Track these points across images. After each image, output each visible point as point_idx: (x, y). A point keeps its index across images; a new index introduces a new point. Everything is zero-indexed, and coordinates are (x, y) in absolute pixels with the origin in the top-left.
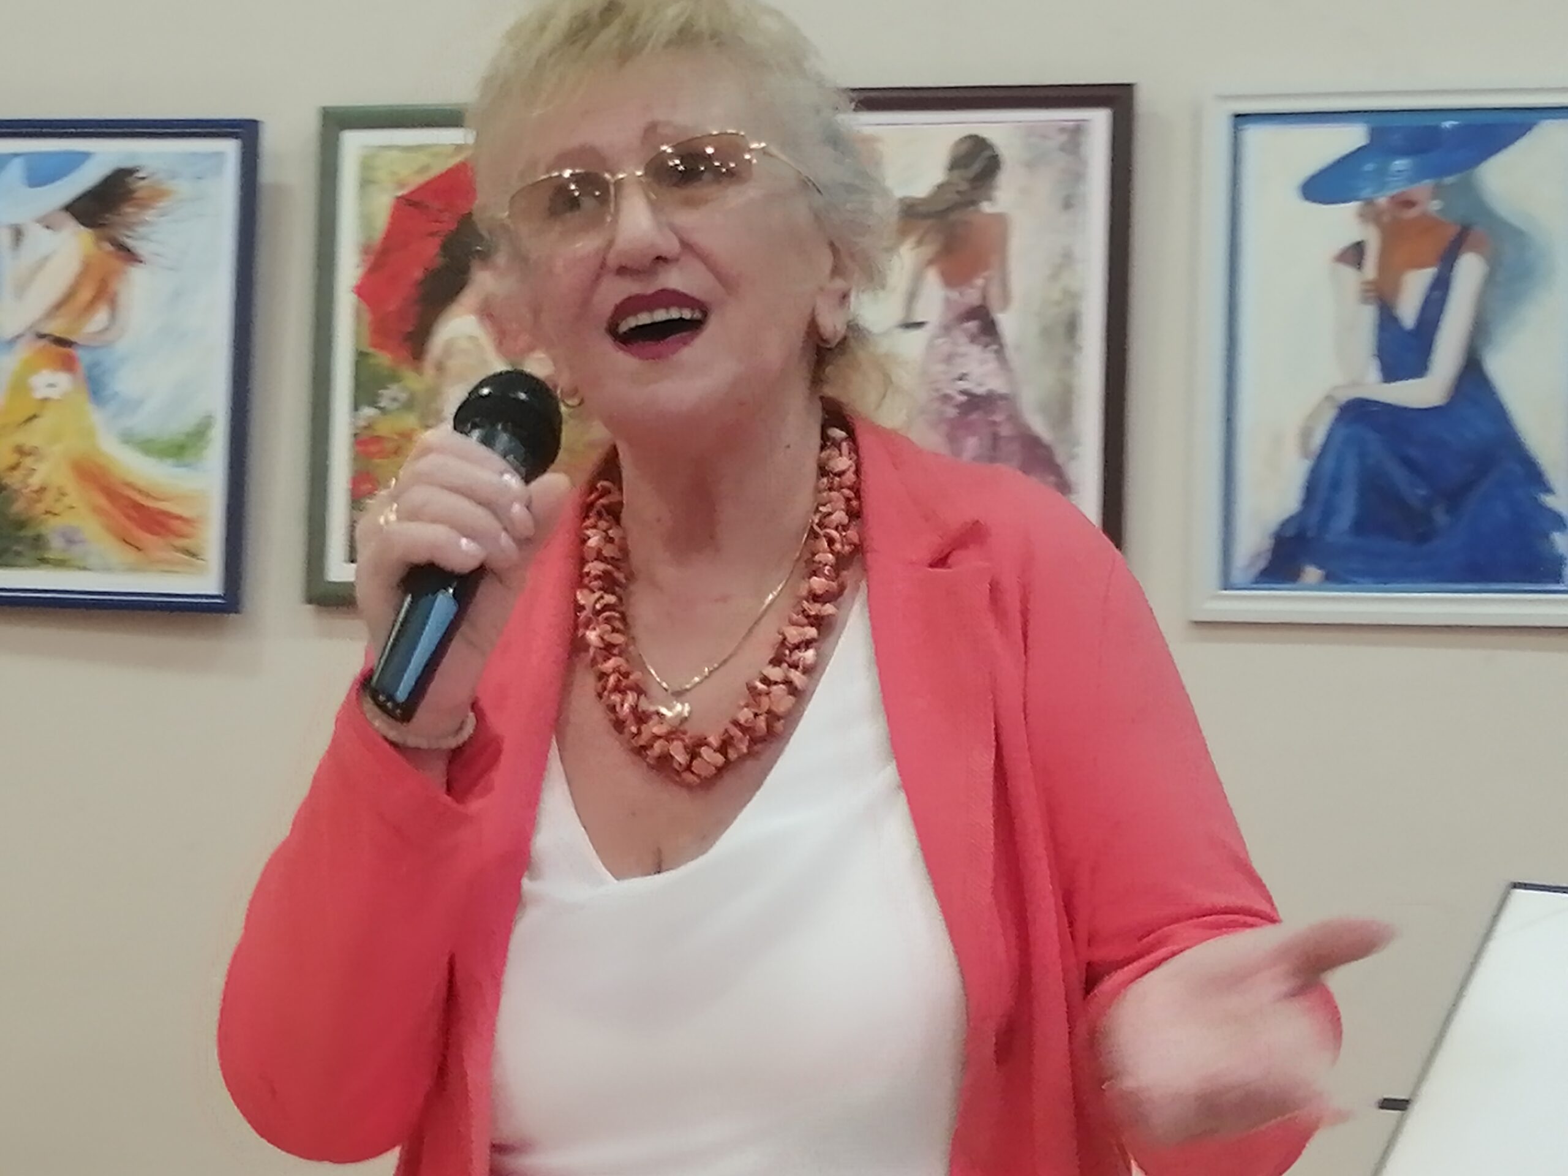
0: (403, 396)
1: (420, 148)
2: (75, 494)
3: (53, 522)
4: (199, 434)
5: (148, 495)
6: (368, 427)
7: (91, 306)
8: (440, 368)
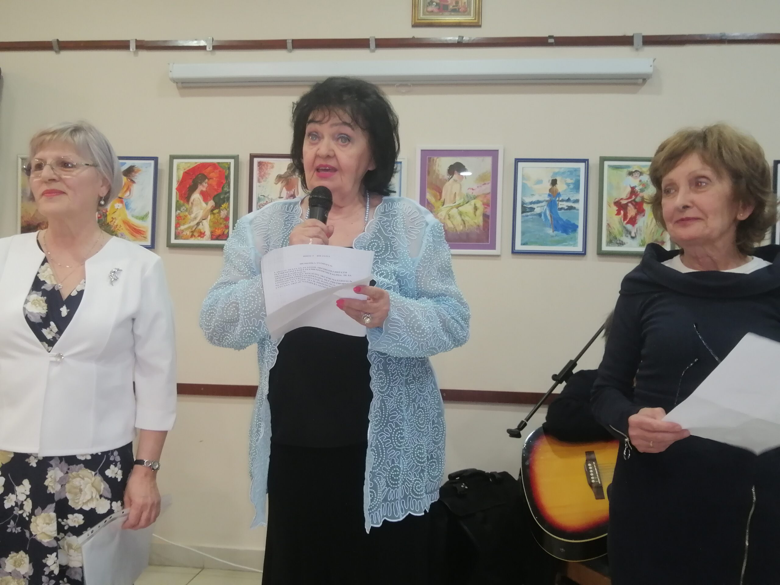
0: (185, 209)
1: (188, 163)
2: (123, 226)
3: (119, 231)
4: (147, 215)
5: (137, 227)
6: (179, 214)
7: (126, 192)
8: (192, 203)
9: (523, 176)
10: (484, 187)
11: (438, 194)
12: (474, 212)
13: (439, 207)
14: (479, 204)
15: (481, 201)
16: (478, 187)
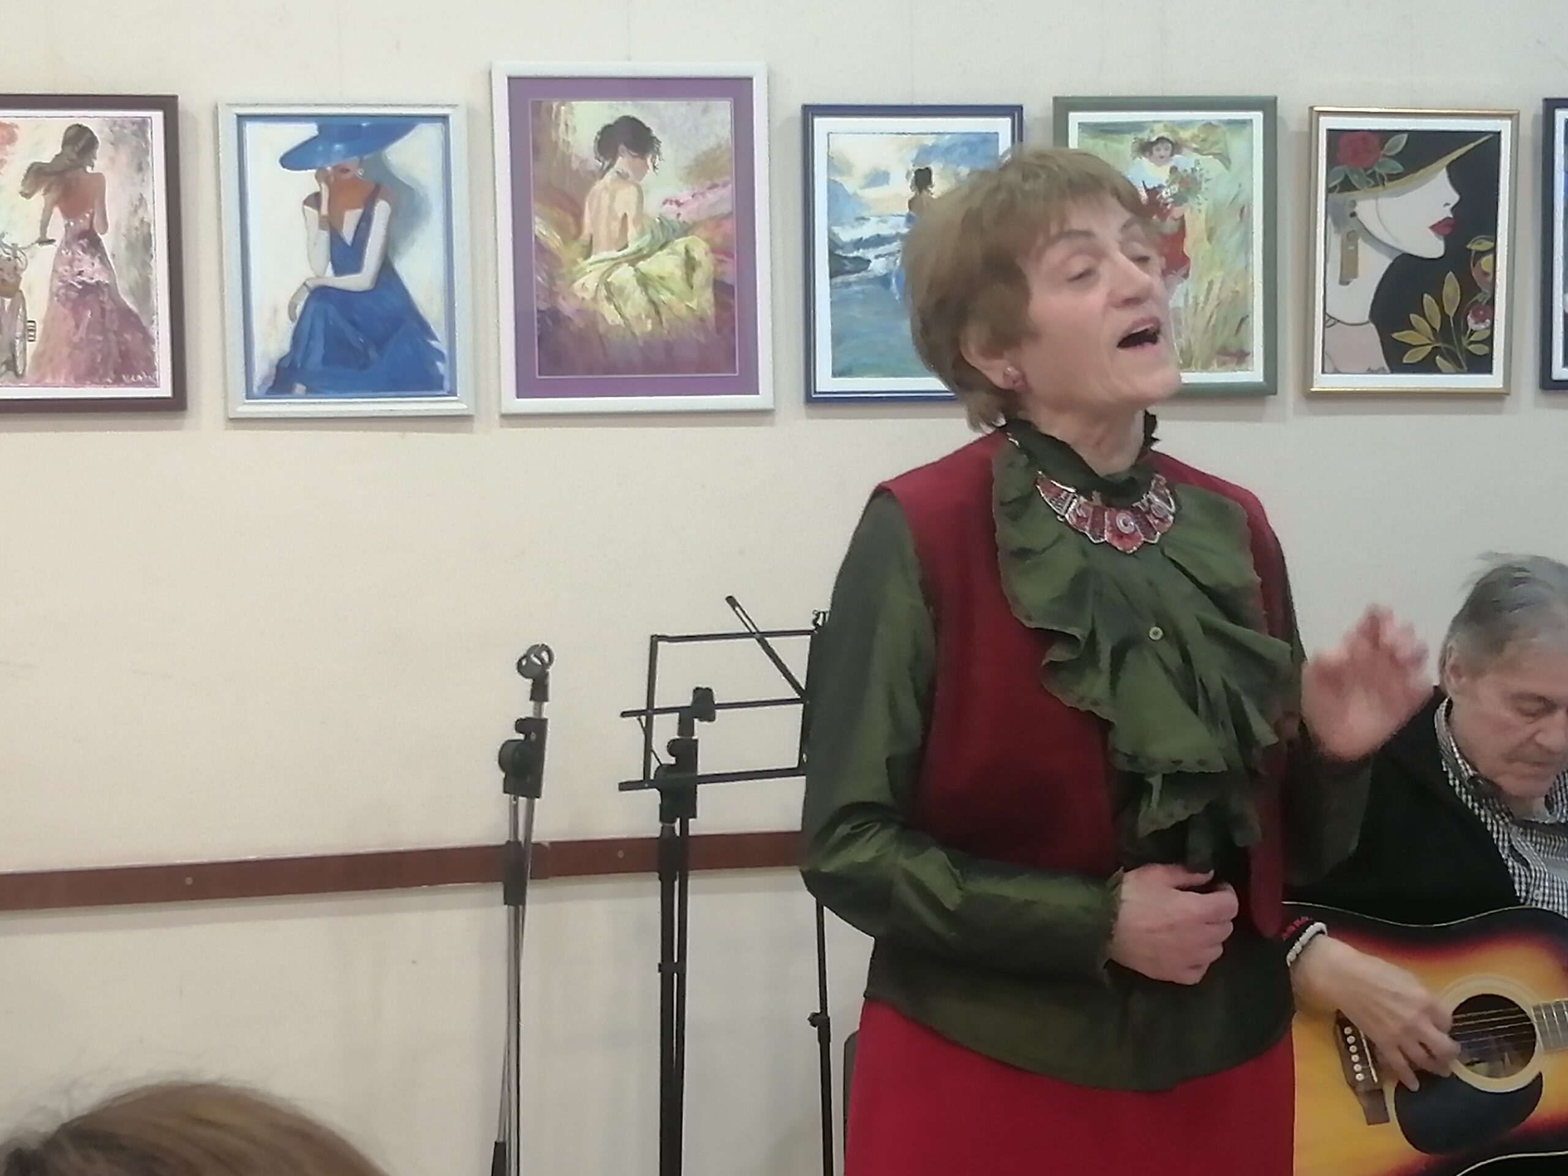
9: (830, 159)
10: (711, 197)
11: (570, 219)
12: (685, 276)
13: (575, 263)
14: (700, 250)
15: (707, 240)
16: (693, 196)
